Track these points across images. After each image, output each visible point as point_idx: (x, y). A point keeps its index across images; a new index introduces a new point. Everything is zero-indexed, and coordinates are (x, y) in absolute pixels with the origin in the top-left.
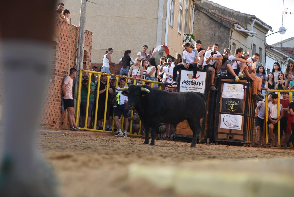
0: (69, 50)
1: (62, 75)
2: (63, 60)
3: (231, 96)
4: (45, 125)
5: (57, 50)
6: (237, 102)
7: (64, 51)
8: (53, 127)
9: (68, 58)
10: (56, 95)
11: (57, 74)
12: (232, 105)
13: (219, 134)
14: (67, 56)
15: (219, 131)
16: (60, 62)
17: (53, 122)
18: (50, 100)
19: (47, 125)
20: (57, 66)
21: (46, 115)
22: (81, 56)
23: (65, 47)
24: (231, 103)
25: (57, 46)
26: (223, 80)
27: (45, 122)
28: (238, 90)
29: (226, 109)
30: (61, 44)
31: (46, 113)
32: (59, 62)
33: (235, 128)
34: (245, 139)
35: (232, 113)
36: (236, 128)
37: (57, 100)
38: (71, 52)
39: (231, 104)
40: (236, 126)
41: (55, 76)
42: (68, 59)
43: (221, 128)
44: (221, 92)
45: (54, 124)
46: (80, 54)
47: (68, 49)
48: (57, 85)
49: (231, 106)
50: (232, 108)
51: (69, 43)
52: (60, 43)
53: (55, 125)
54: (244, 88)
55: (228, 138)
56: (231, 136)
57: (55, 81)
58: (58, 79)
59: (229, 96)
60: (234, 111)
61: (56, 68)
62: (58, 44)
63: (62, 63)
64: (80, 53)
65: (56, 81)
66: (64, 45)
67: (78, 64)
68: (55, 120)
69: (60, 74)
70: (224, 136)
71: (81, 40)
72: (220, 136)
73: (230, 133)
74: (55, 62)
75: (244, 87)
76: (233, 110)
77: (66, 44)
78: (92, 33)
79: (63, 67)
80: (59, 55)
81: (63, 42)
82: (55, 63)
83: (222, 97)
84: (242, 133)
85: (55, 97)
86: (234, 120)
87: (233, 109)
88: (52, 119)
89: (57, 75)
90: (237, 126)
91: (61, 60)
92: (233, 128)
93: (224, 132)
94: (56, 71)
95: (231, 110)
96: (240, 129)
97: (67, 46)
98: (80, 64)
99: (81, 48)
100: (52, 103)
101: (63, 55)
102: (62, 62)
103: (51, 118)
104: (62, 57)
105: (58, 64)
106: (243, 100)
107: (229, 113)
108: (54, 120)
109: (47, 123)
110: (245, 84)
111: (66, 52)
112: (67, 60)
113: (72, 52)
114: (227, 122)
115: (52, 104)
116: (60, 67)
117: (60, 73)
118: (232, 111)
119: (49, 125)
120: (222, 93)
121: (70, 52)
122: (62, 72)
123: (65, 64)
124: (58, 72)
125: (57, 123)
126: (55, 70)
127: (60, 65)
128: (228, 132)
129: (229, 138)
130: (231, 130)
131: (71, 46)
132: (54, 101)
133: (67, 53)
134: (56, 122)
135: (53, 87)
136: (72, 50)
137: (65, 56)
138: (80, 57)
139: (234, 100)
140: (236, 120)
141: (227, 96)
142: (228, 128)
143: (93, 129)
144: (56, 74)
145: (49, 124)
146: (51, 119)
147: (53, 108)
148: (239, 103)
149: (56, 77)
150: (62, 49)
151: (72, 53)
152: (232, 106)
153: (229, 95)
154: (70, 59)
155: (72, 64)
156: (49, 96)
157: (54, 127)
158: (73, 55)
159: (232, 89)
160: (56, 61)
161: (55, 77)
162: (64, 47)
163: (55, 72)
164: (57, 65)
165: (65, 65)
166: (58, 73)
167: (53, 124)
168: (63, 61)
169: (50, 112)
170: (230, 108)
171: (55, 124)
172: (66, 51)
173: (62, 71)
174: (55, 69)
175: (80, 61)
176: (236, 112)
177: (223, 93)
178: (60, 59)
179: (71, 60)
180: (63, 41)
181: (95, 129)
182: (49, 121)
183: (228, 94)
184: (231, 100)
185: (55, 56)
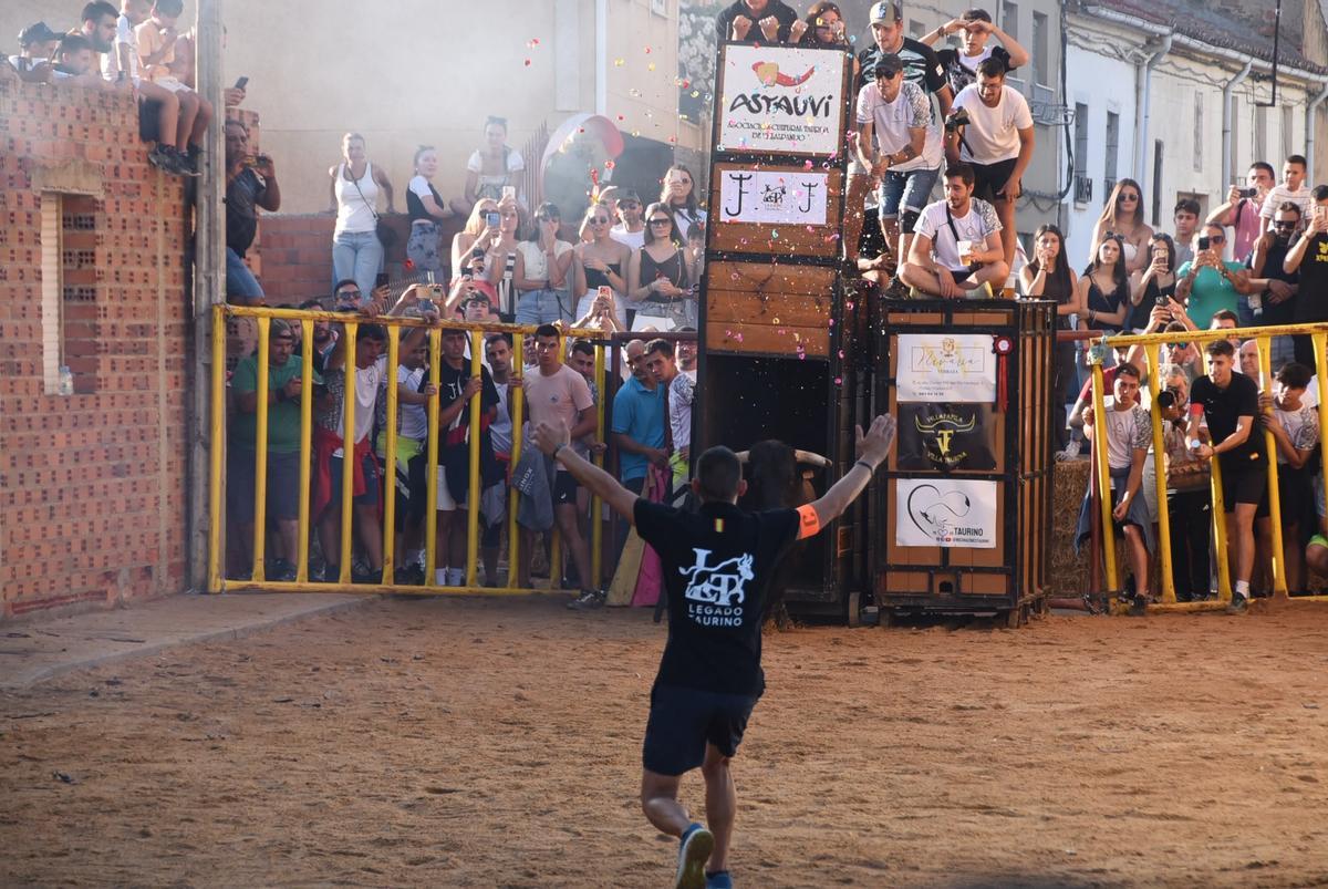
0: (155, 223)
1: (132, 347)
2: (132, 274)
3: (939, 391)
4: (67, 597)
5: (98, 232)
6: (967, 420)
7: (133, 233)
8: (105, 599)
9: (155, 257)
10: (107, 446)
11: (106, 345)
12: (946, 433)
13: (890, 575)
14: (146, 253)
15: (892, 559)
16: (118, 285)
17: (106, 574)
18: (84, 477)
19: (76, 596)
20: (105, 309)
21: (69, 550)
22: (213, 240)
23: (134, 213)
24: (942, 427)
25: (98, 215)
26: (894, 318)
27: (68, 586)
28: (971, 361)
29: (917, 456)
30: (117, 203)
31: (70, 544)
32: (111, 290)
33: (964, 540)
34: (1014, 589)
35: (945, 472)
36: (972, 541)
37: (114, 467)
38: (166, 230)
39: (940, 432)
40: (968, 531)
41: (99, 357)
42: (154, 264)
43: (899, 544)
44: (891, 377)
45: (109, 581)
46: (209, 231)
47: (149, 218)
48: (113, 398)
49: (939, 440)
50: (944, 449)
51: (155, 188)
52: (113, 197)
53: (114, 586)
54: (996, 350)
55: (937, 590)
56: (948, 578)
57: (100, 380)
58: (113, 369)
59: (927, 391)
60: (956, 459)
61: (101, 321)
62: (103, 202)
63: (125, 292)
64: (209, 225)
65: (106, 379)
66: (132, 204)
67: (204, 281)
68: (112, 566)
69: (120, 344)
70: (918, 583)
71: (208, 165)
72: (896, 583)
73: (944, 564)
74: (93, 291)
75: (995, 345)
76: (950, 456)
77: (138, 194)
78: (256, 115)
79: (134, 309)
80: (110, 255)
81: (122, 189)
82: (93, 298)
83: (898, 400)
84: (999, 563)
85: (106, 457)
86: (956, 503)
87: (951, 454)
88: (98, 562)
89: (106, 351)
90: (976, 532)
91: (121, 276)
92: (958, 540)
93: (916, 562)
94: (99, 334)
95: (943, 457)
96: (992, 544)
97: (146, 205)
98: (209, 280)
99: (209, 202)
100: (92, 487)
101: (127, 250)
102: (127, 286)
103: (92, 559)
104: (124, 262)
105: (111, 297)
106: (994, 407)
107: (935, 470)
108: (106, 564)
109: (76, 586)
110: (998, 332)
111: (144, 234)
112: (147, 269)
113: (169, 227)
114: (925, 515)
115: (91, 494)
116: (120, 308)
117: (119, 340)
118: (948, 460)
119: (86, 594)
120: (895, 380)
121: (160, 227)
122: (128, 334)
123: (139, 292)
124: (113, 334)
125: (123, 576)
126: (96, 330)
127: (117, 303)
128: (935, 561)
129: (941, 590)
130: (945, 552)
131: (165, 201)
132: (99, 475)
133: (146, 239)
134: (120, 571)
135: (92, 411)
136: (170, 219)
137: (140, 252)
138: (209, 247)
139: (951, 410)
140: (968, 503)
141: (918, 392)
142: (933, 543)
143: (294, 580)
144: (103, 348)
145: (86, 591)
146: (92, 565)
147: (99, 511)
148: (979, 422)
149: (102, 364)
150: (124, 221)
151: (168, 235)
152: (947, 439)
153: (928, 389)
154: (161, 261)
155: (175, 282)
156: (77, 460)
157: (111, 599)
158: (175, 241)
159: (940, 358)
160: (98, 285)
161: (98, 361)
162: (132, 210)
163: (98, 340)
164: (101, 304)
165: (140, 298)
166: (109, 340)
167: (104, 588)
168: (132, 281)
169: (87, 531)
170: (937, 451)
171: (114, 581)
172: (139, 228)
173: (128, 327)
174: (97, 322)
175: (211, 266)
176: (963, 464)
177: (898, 381)
178: (117, 273)
179: (166, 264)
180: (124, 186)
181: (301, 582)
182: (84, 577)
183: (924, 383)
184: (938, 409)
185: (93, 261)
